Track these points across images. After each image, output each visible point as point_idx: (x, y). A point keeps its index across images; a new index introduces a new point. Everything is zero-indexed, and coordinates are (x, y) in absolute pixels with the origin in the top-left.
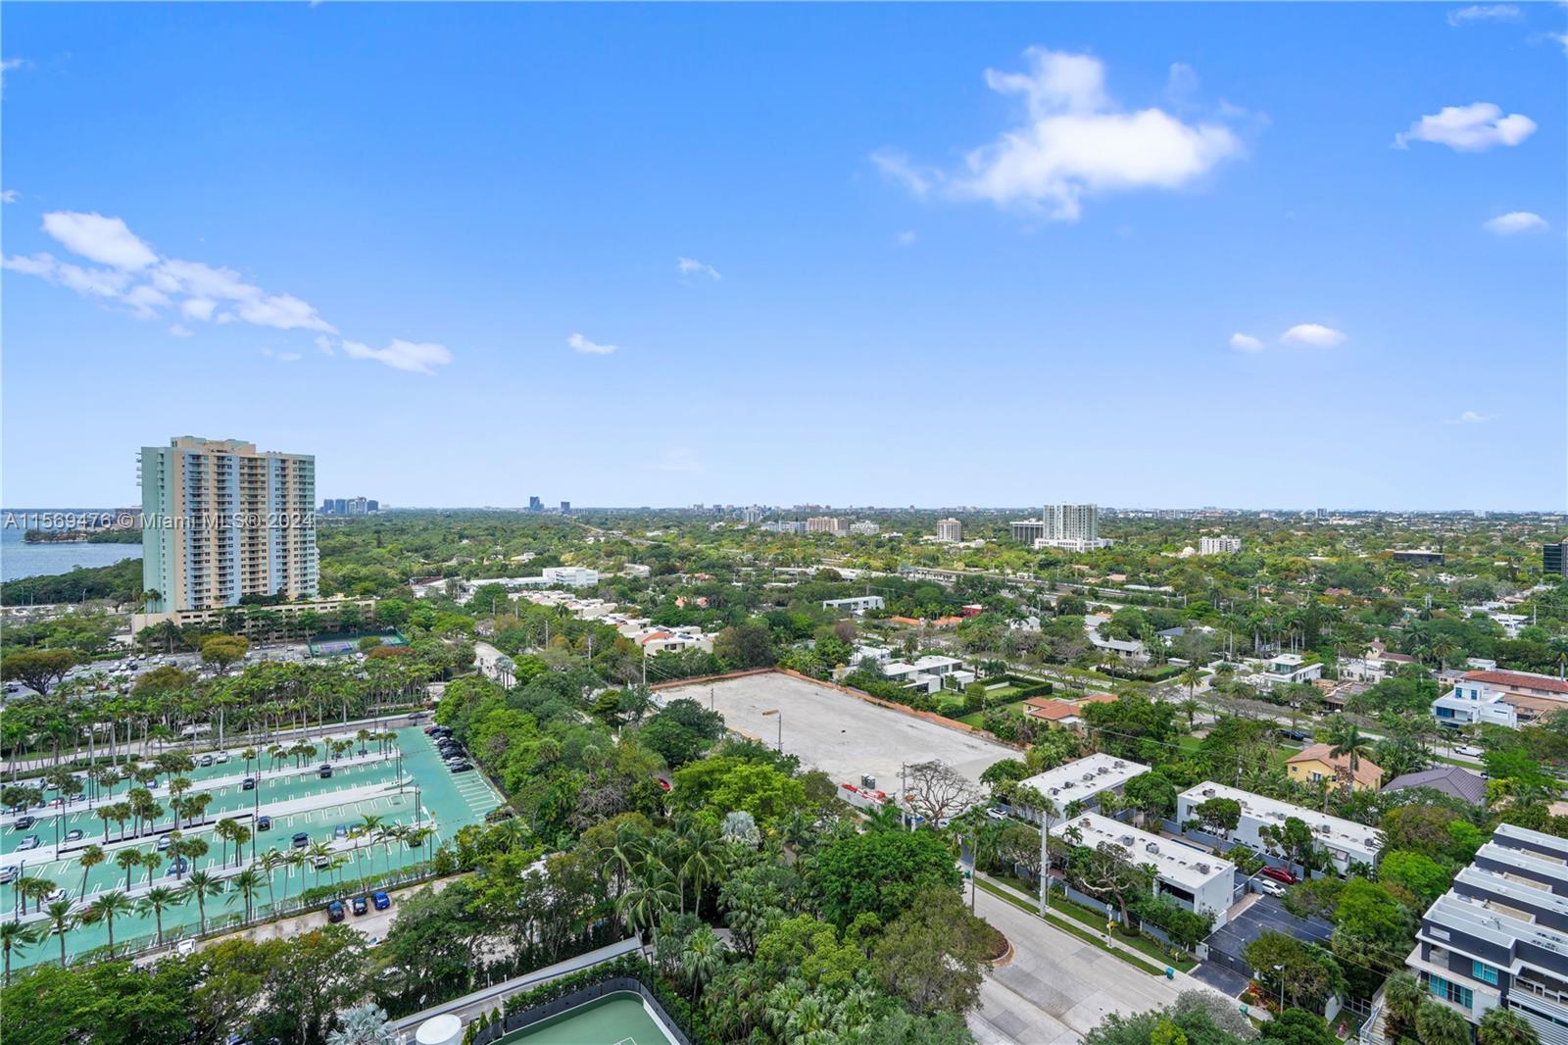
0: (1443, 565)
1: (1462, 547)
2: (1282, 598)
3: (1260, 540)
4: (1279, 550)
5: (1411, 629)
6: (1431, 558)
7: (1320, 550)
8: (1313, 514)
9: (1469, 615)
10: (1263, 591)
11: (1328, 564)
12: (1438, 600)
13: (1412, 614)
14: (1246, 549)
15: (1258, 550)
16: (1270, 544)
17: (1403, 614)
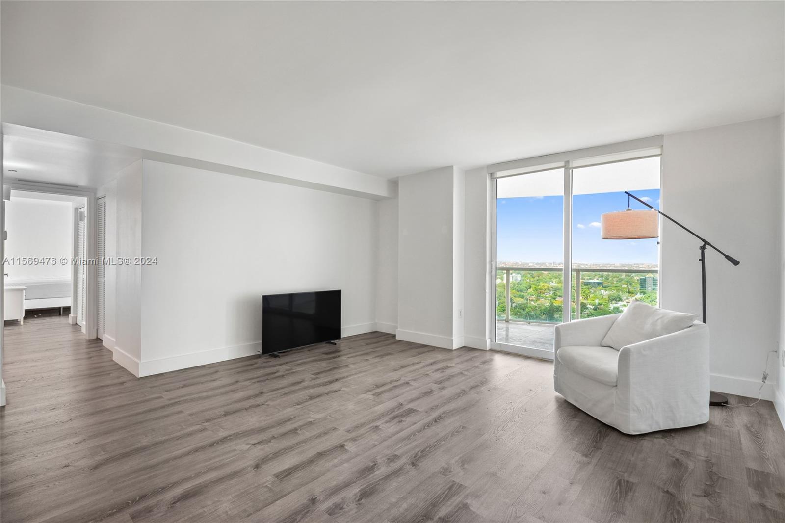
0: (603, 287)
1: (610, 279)
2: (539, 302)
3: (529, 276)
4: (537, 280)
5: (590, 314)
6: (599, 284)
7: (554, 280)
8: (551, 264)
9: (612, 308)
10: (531, 299)
11: (557, 287)
12: (601, 302)
13: (591, 308)
14: (523, 280)
15: (528, 281)
16: (533, 277)
17: (587, 308)
